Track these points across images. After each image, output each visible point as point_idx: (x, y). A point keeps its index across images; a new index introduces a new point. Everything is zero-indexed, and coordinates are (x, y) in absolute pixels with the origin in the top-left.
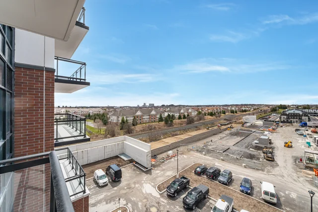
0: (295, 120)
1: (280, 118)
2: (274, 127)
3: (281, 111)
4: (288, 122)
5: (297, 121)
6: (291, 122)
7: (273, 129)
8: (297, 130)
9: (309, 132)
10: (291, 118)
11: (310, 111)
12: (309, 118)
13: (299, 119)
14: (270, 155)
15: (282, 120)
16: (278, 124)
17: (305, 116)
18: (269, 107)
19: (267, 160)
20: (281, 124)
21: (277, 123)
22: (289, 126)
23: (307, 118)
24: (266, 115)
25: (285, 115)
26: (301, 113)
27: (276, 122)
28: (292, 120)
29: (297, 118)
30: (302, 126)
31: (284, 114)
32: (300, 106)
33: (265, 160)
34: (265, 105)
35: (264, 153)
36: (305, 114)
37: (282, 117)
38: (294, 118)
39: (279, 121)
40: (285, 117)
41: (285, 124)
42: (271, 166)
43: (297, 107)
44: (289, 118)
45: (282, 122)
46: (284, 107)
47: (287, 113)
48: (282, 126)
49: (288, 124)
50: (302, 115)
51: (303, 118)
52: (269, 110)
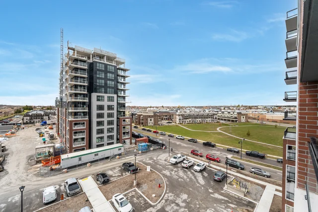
0: (37, 120)
1: (23, 119)
2: (13, 131)
4: (31, 123)
5: (39, 121)
6: (33, 123)
7: (12, 133)
8: (37, 129)
9: (47, 130)
10: (34, 119)
11: (52, 111)
12: (49, 118)
13: (41, 119)
15: (25, 122)
16: (20, 126)
17: (46, 115)
18: (12, 109)
20: (23, 126)
21: (18, 126)
22: (31, 126)
23: (47, 117)
24: (7, 117)
25: (28, 116)
26: (42, 113)
27: (17, 124)
28: (35, 120)
29: (39, 119)
30: (43, 125)
31: (26, 115)
32: (45, 107)
34: (8, 106)
37: (25, 118)
38: (36, 119)
39: (21, 123)
40: (28, 118)
41: (28, 125)
43: (42, 108)
44: (32, 119)
45: (24, 124)
47: (30, 114)
48: (24, 128)
49: (30, 125)
50: (43, 115)
51: (44, 117)
52: (13, 112)
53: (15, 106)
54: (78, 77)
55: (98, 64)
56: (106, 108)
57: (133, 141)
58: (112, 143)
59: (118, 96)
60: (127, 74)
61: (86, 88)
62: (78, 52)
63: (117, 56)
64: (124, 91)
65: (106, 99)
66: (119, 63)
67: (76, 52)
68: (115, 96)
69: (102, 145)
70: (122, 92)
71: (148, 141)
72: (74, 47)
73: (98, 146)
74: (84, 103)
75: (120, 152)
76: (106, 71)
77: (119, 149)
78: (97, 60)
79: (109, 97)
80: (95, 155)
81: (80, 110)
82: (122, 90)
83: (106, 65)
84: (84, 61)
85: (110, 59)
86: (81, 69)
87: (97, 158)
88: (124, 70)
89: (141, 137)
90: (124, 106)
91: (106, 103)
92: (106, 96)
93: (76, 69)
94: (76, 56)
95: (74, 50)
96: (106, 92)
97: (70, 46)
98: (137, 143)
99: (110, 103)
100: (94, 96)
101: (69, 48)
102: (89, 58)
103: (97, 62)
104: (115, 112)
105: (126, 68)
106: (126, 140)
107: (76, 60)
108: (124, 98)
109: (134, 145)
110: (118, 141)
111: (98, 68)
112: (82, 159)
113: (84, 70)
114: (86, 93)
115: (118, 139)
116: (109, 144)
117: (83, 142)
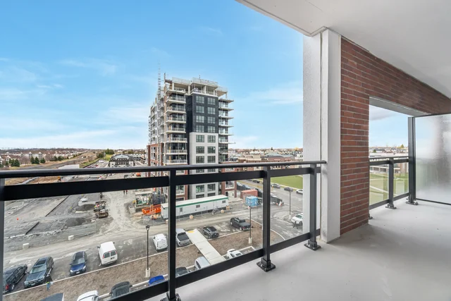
1: (109, 165)
3: (110, 156)
10: (120, 164)
11: (135, 156)
12: (134, 163)
13: (127, 164)
14: (103, 211)
18: (94, 153)
19: (100, 218)
23: (132, 162)
24: (92, 162)
25: (114, 161)
26: (128, 158)
29: (125, 164)
31: (112, 160)
32: (126, 151)
33: (97, 219)
34: (89, 150)
35: (95, 211)
36: (132, 159)
37: (111, 163)
38: (122, 164)
40: (114, 163)
42: (106, 223)
46: (110, 152)
47: (116, 158)
50: (128, 160)
51: (130, 162)
52: (95, 156)
53: (97, 150)
54: (175, 114)
55: (197, 97)
56: (206, 150)
57: (239, 193)
58: (214, 194)
59: (220, 136)
60: (230, 106)
61: (184, 126)
62: (176, 85)
63: (219, 85)
64: (226, 128)
65: (206, 139)
66: (220, 93)
67: (173, 84)
68: (217, 135)
69: (203, 196)
70: (224, 130)
71: (257, 194)
72: (171, 79)
73: (198, 197)
74: (182, 145)
75: (224, 205)
76: (206, 105)
77: (224, 202)
78: (196, 92)
79: (209, 137)
80: (197, 207)
81: (178, 153)
82: (223, 127)
83: (206, 98)
84: (182, 95)
85: (210, 89)
86: (179, 104)
87: (199, 210)
88: (226, 102)
89: (247, 189)
90: (227, 148)
91: (206, 144)
92: (206, 135)
93: (174, 105)
94: (173, 90)
95: (171, 82)
96: (206, 131)
97: (167, 79)
98: (244, 196)
99: (211, 145)
100: (193, 135)
101: (166, 81)
102: (187, 90)
103: (195, 95)
104: (216, 154)
105: (228, 99)
106: (229, 192)
107: (173, 94)
108: (226, 137)
109: (239, 199)
110: (221, 192)
111: (197, 102)
112: (184, 210)
113: (182, 105)
114: (184, 132)
115: (220, 190)
116: (209, 195)
117: (181, 191)
